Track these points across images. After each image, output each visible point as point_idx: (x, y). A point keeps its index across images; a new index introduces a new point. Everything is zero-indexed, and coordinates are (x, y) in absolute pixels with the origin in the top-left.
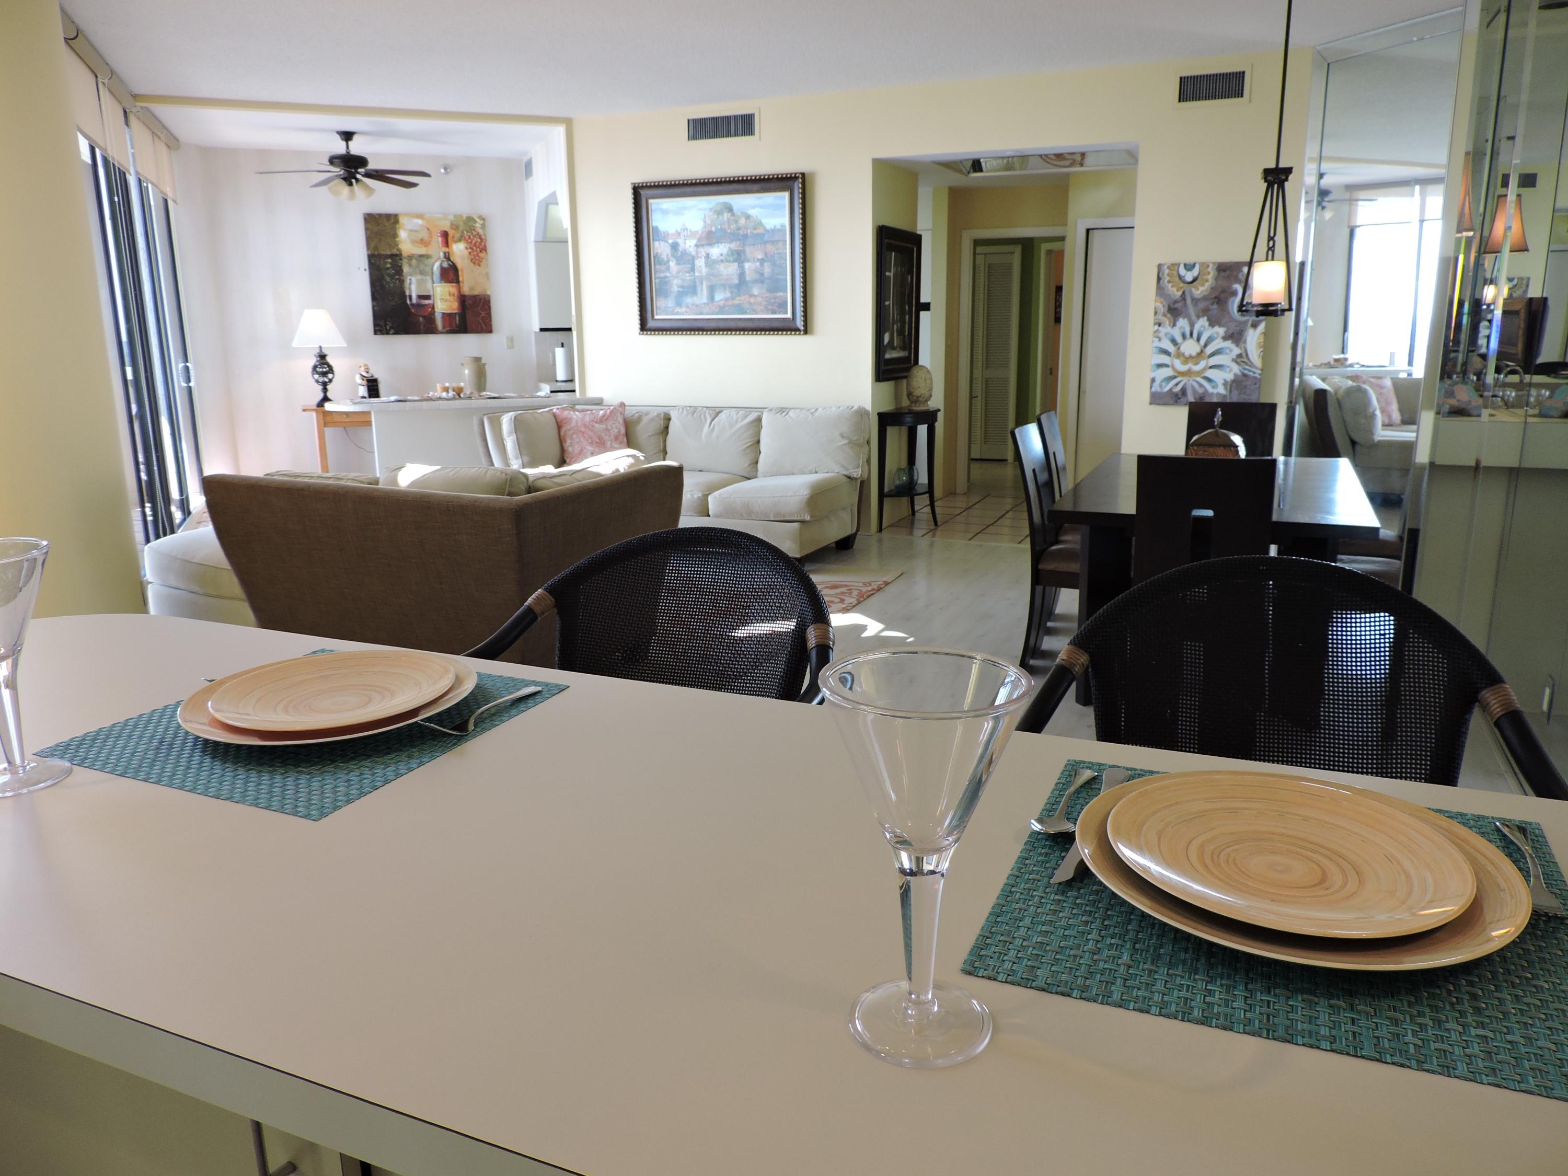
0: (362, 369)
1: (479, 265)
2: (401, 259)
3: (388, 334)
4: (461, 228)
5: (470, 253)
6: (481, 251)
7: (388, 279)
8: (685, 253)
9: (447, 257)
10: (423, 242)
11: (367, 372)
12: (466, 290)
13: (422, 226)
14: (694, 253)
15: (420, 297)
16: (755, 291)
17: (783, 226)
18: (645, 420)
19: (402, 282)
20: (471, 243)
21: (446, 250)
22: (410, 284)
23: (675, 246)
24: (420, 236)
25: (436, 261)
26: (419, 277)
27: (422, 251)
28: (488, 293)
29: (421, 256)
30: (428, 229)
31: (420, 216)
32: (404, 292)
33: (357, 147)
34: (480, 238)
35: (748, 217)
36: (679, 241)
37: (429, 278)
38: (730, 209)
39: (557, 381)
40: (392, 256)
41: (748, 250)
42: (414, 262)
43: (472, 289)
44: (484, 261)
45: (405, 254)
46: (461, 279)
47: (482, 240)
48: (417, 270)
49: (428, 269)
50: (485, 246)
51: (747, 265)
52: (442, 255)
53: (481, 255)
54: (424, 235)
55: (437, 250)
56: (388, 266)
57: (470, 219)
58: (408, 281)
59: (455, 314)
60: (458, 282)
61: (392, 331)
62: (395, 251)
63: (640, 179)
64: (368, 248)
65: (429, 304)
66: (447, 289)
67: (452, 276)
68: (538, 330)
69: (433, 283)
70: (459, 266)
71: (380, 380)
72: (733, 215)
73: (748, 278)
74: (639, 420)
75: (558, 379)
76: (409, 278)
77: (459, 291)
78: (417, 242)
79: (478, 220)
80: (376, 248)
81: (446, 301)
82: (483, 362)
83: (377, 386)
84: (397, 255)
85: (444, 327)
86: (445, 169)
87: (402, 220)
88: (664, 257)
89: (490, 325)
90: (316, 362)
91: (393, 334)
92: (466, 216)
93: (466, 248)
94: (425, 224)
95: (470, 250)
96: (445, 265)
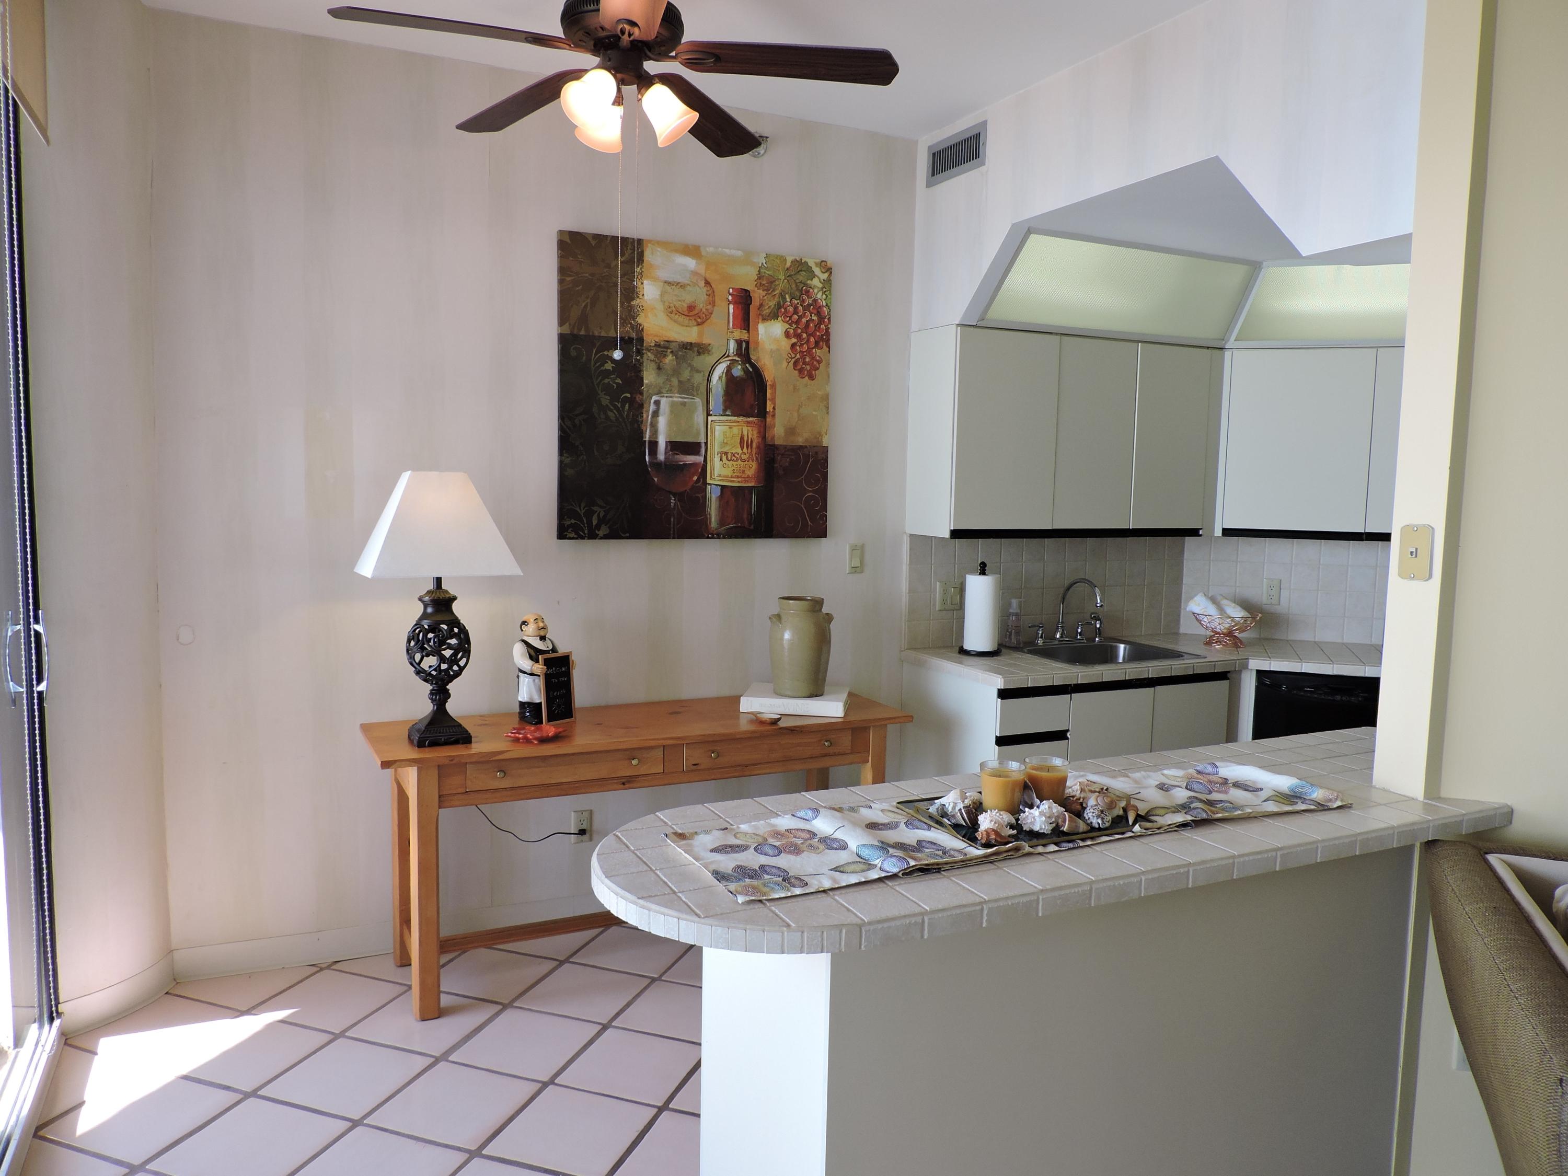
0: (531, 629)
1: (812, 377)
2: (639, 352)
3: (592, 536)
4: (780, 286)
5: (793, 346)
6: (817, 344)
7: (605, 400)
9: (744, 351)
10: (693, 314)
11: (543, 638)
12: (778, 432)
13: (695, 273)
15: (674, 446)
19: (638, 407)
20: (797, 322)
21: (744, 336)
22: (656, 414)
24: (688, 298)
25: (718, 362)
26: (677, 398)
27: (690, 334)
29: (687, 346)
30: (707, 283)
31: (692, 251)
32: (641, 434)
34: (819, 314)
37: (699, 402)
39: (963, 652)
40: (626, 343)
42: (669, 359)
43: (788, 430)
44: (822, 366)
45: (649, 340)
46: (769, 408)
47: (821, 318)
48: (675, 381)
49: (699, 379)
50: (827, 333)
52: (732, 346)
53: (818, 352)
54: (698, 295)
55: (724, 336)
56: (608, 366)
57: (800, 266)
58: (652, 407)
59: (751, 489)
60: (762, 413)
61: (604, 530)
62: (628, 331)
64: (562, 321)
65: (694, 465)
66: (736, 430)
67: (750, 397)
68: (947, 535)
69: (708, 415)
70: (769, 375)
71: (574, 658)
75: (968, 646)
76: (654, 398)
77: (763, 437)
78: (679, 312)
79: (817, 271)
80: (583, 319)
81: (733, 458)
83: (568, 674)
84: (630, 341)
85: (722, 522)
87: (651, 256)
89: (824, 518)
90: (425, 616)
91: (606, 537)
92: (789, 260)
93: (787, 335)
94: (702, 270)
95: (794, 340)
96: (738, 371)
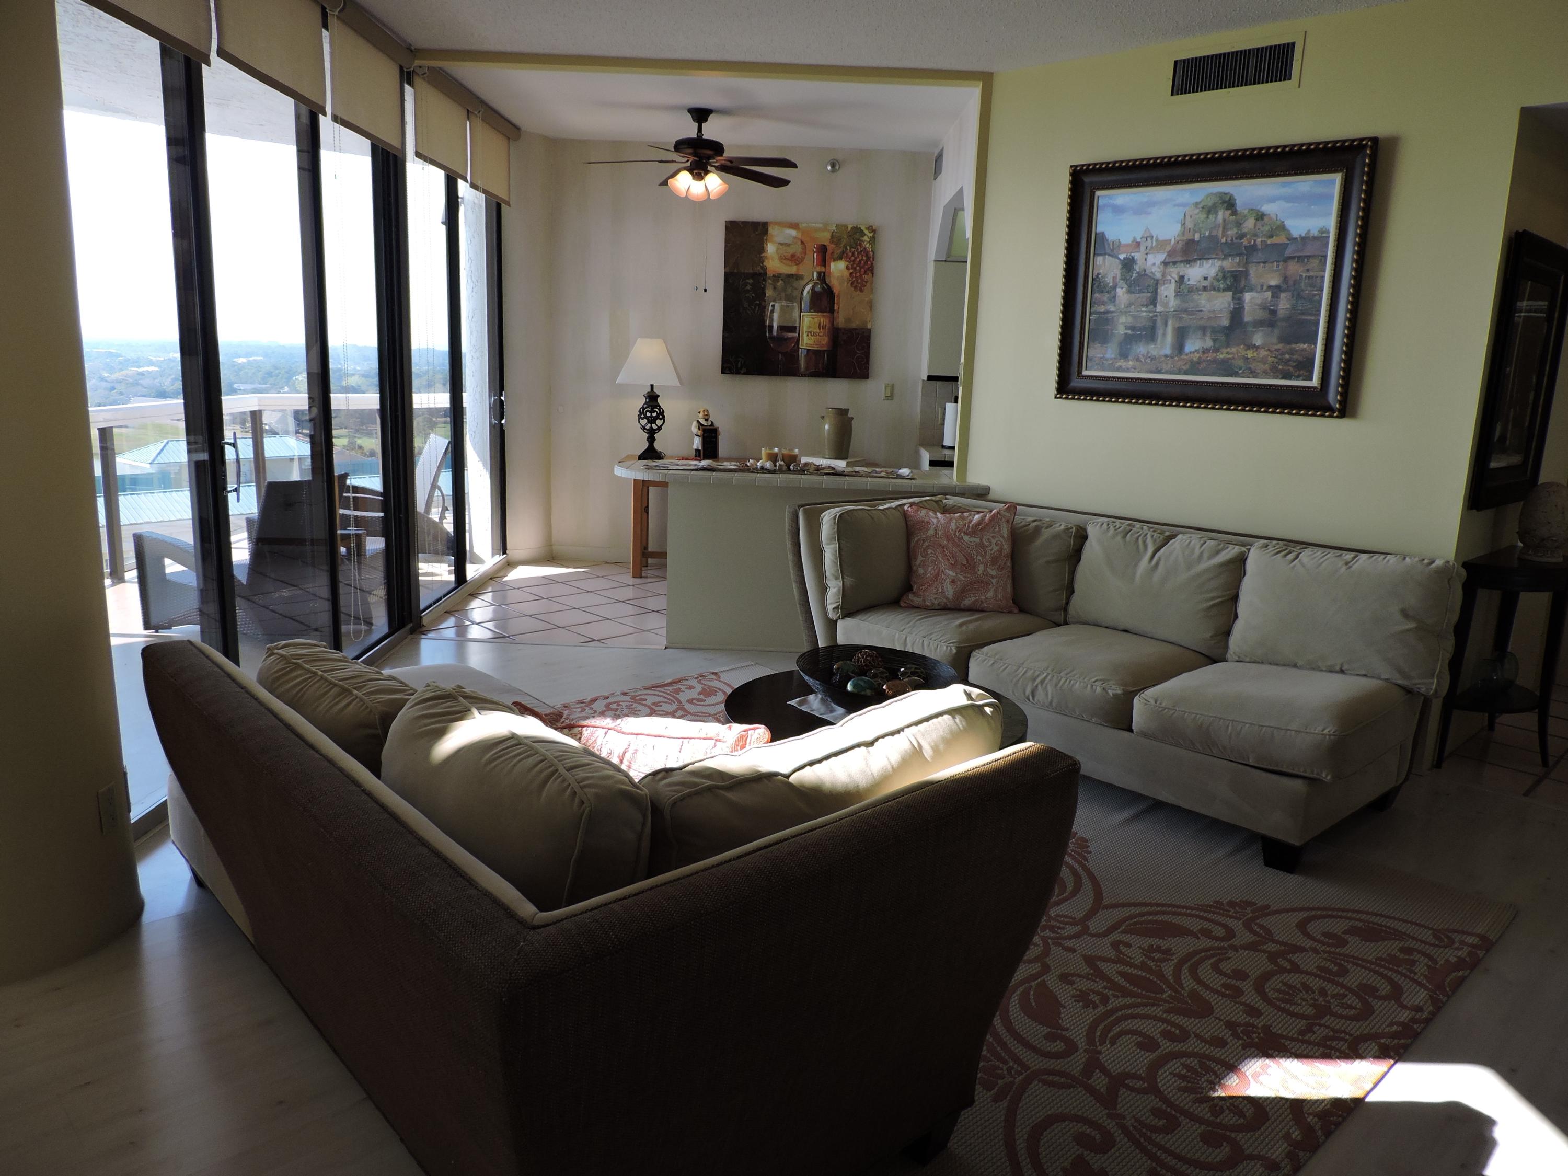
0: (701, 415)
1: (861, 291)
2: (764, 280)
3: (738, 373)
4: (844, 242)
5: (851, 274)
6: (865, 273)
7: (746, 305)
8: (1143, 275)
9: (822, 277)
10: (794, 259)
11: (707, 420)
12: (841, 321)
13: (795, 238)
14: (1158, 276)
15: (783, 328)
16: (1258, 340)
17: (1324, 231)
18: (1046, 534)
19: (763, 308)
20: (854, 261)
21: (823, 269)
22: (772, 311)
23: (1128, 264)
24: (791, 251)
25: (807, 284)
26: (784, 303)
27: (792, 270)
28: (869, 326)
29: (790, 276)
30: (802, 243)
31: (794, 226)
32: (764, 322)
33: (712, 130)
34: (867, 255)
35: (1260, 217)
36: (1137, 256)
37: (796, 305)
38: (1229, 203)
39: (943, 447)
40: (755, 275)
41: (1253, 270)
42: (780, 283)
43: (848, 320)
44: (868, 284)
45: (770, 274)
46: (836, 307)
47: (868, 258)
48: (783, 295)
49: (795, 293)
50: (872, 266)
51: (1248, 296)
52: (816, 275)
53: (865, 277)
54: (797, 249)
55: (809, 270)
56: (749, 287)
57: (857, 231)
58: (770, 308)
59: (824, 351)
60: (832, 310)
61: (744, 370)
62: (758, 269)
63: (1082, 159)
64: (726, 266)
65: (793, 338)
66: (816, 320)
67: (825, 302)
68: (926, 378)
69: (801, 312)
70: (836, 291)
72: (1234, 213)
73: (1247, 318)
74: (1037, 531)
76: (771, 304)
77: (833, 324)
78: (786, 259)
79: (866, 232)
80: (736, 265)
81: (814, 334)
82: (850, 415)
83: (716, 438)
84: (760, 274)
85: (807, 368)
86: (833, 166)
87: (772, 231)
88: (1109, 280)
89: (867, 369)
90: (646, 403)
91: (744, 374)
92: (850, 227)
93: (847, 268)
94: (799, 236)
95: (851, 271)
96: (818, 288)
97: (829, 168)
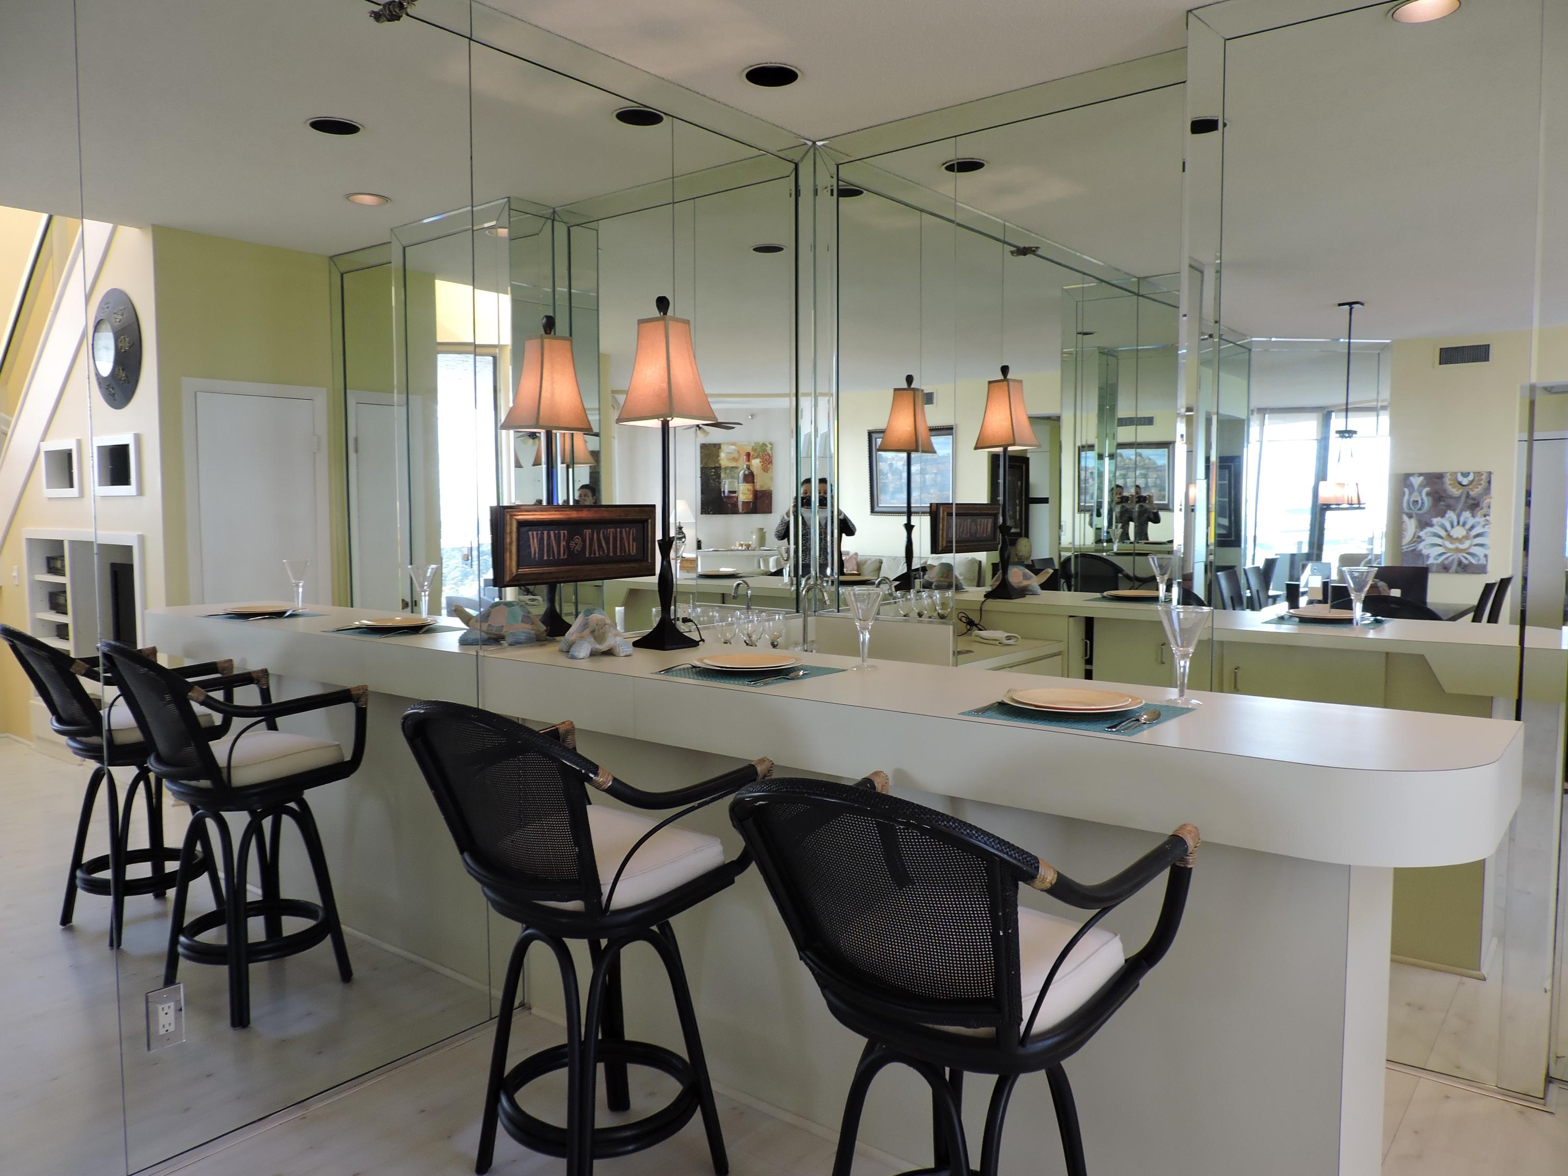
1: (767, 473)
2: (720, 470)
3: (709, 514)
4: (758, 450)
6: (769, 464)
7: (712, 481)
8: (896, 469)
9: (748, 468)
10: (735, 460)
12: (758, 488)
13: (734, 450)
14: (902, 469)
15: (730, 492)
16: (932, 491)
17: (948, 454)
18: (869, 562)
19: (720, 483)
20: (763, 459)
21: (748, 463)
22: (725, 484)
23: (891, 465)
24: (733, 456)
25: (741, 470)
26: (731, 480)
27: (734, 464)
28: (771, 489)
29: (732, 467)
30: (738, 452)
31: (734, 444)
32: (720, 489)
36: (894, 462)
37: (736, 481)
40: (715, 468)
41: (928, 467)
42: (728, 471)
43: (761, 486)
44: (770, 470)
45: (723, 466)
46: (755, 481)
47: (770, 457)
48: (730, 476)
49: (736, 475)
50: (772, 461)
51: (927, 476)
52: (745, 466)
53: (769, 466)
54: (736, 455)
55: (742, 464)
56: (712, 474)
57: (764, 445)
58: (723, 483)
59: (750, 502)
60: (754, 482)
61: (711, 513)
62: (717, 465)
63: (871, 428)
64: (701, 464)
66: (746, 487)
67: (750, 479)
69: (739, 484)
70: (755, 473)
71: (702, 541)
73: (928, 484)
74: (866, 562)
76: (724, 480)
77: (754, 488)
78: (731, 459)
80: (706, 463)
81: (746, 494)
82: (764, 531)
84: (718, 467)
85: (743, 510)
86: (752, 416)
87: (723, 447)
88: (885, 471)
89: (771, 509)
91: (713, 514)
92: (761, 443)
93: (760, 462)
94: (737, 448)
95: (763, 464)
96: (747, 472)
97: (750, 417)
